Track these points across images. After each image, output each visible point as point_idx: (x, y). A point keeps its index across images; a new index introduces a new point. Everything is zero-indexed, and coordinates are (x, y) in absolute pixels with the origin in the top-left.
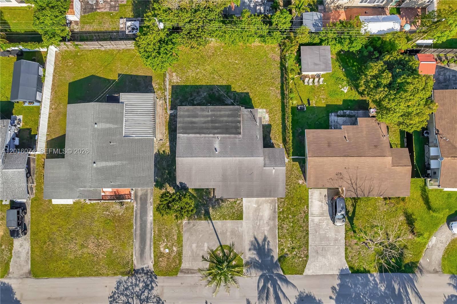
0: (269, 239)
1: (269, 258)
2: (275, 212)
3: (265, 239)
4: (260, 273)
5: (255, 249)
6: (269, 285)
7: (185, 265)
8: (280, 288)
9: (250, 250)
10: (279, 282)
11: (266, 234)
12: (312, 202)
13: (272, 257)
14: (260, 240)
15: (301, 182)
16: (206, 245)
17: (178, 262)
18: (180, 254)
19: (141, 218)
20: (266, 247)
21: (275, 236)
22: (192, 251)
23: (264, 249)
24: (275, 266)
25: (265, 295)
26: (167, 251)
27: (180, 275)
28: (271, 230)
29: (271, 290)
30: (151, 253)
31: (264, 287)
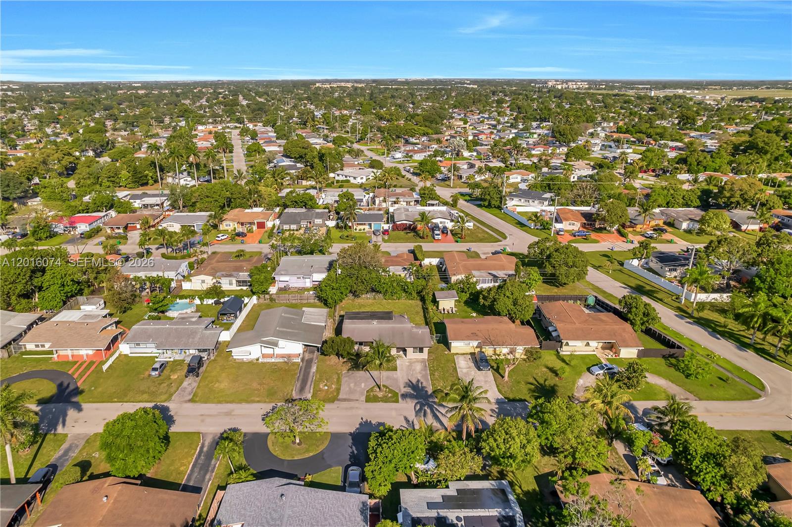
0: (422, 380)
1: (424, 392)
2: (426, 366)
3: (418, 381)
4: (416, 401)
5: (409, 386)
6: (426, 408)
7: (340, 397)
8: (437, 409)
9: (405, 387)
10: (435, 406)
11: (419, 378)
12: (458, 362)
13: (427, 391)
14: (414, 382)
15: (446, 353)
16: (363, 385)
17: (335, 394)
18: (338, 390)
19: (305, 370)
20: (420, 385)
21: (428, 379)
22: (350, 388)
23: (419, 386)
24: (431, 396)
25: (423, 414)
26: (326, 388)
27: (336, 402)
28: (424, 376)
29: (428, 411)
30: (310, 389)
31: (420, 410)
